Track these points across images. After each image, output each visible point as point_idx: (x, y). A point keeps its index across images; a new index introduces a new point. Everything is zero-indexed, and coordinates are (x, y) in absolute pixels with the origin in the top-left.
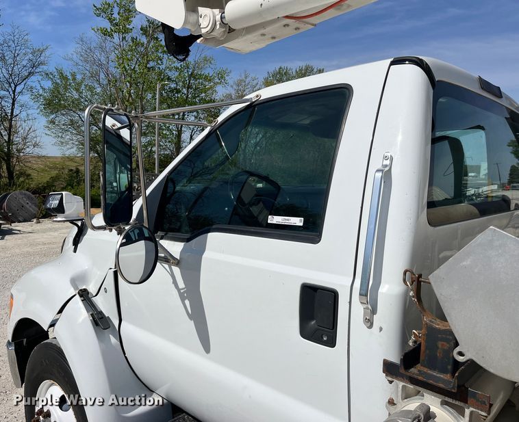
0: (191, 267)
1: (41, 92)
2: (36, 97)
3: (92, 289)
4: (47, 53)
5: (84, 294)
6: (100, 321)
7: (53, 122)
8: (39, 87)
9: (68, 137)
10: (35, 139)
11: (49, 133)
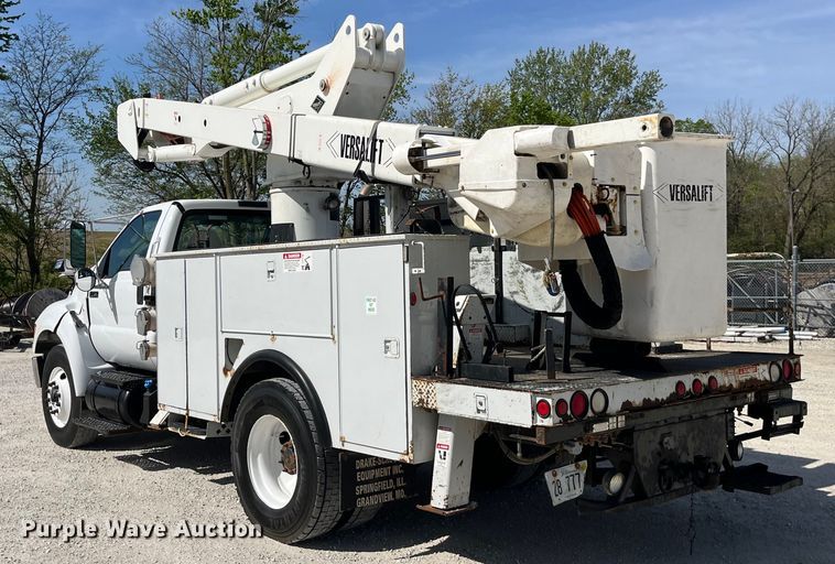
0: (111, 288)
1: (87, 121)
2: (79, 131)
3: (77, 311)
4: (96, 59)
5: (73, 313)
6: (79, 325)
7: (106, 172)
8: (83, 115)
9: (133, 197)
10: (77, 204)
11: (99, 190)
